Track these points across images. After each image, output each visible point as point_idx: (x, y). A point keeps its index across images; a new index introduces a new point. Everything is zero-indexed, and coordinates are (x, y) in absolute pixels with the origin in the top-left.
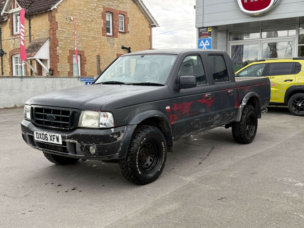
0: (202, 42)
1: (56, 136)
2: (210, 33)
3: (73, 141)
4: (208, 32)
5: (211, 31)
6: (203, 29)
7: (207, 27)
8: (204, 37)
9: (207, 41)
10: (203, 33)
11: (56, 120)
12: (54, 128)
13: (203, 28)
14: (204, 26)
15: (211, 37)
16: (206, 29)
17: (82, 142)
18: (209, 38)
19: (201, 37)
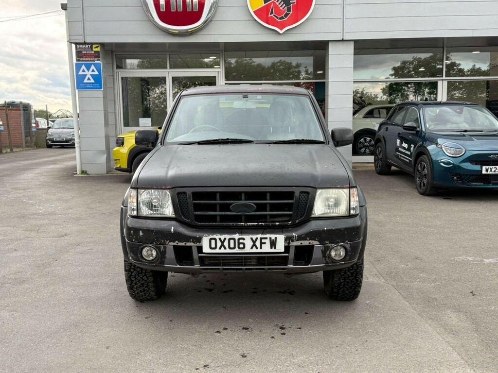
0: (83, 67)
1: (270, 238)
2: (97, 54)
3: (301, 243)
4: (93, 52)
5: (99, 50)
6: (84, 46)
7: (92, 44)
8: (86, 59)
9: (93, 67)
10: (83, 52)
11: (256, 210)
12: (253, 226)
13: (85, 43)
14: (87, 41)
15: (99, 60)
16: (90, 46)
17: (328, 242)
18: (96, 62)
19: (81, 59)
